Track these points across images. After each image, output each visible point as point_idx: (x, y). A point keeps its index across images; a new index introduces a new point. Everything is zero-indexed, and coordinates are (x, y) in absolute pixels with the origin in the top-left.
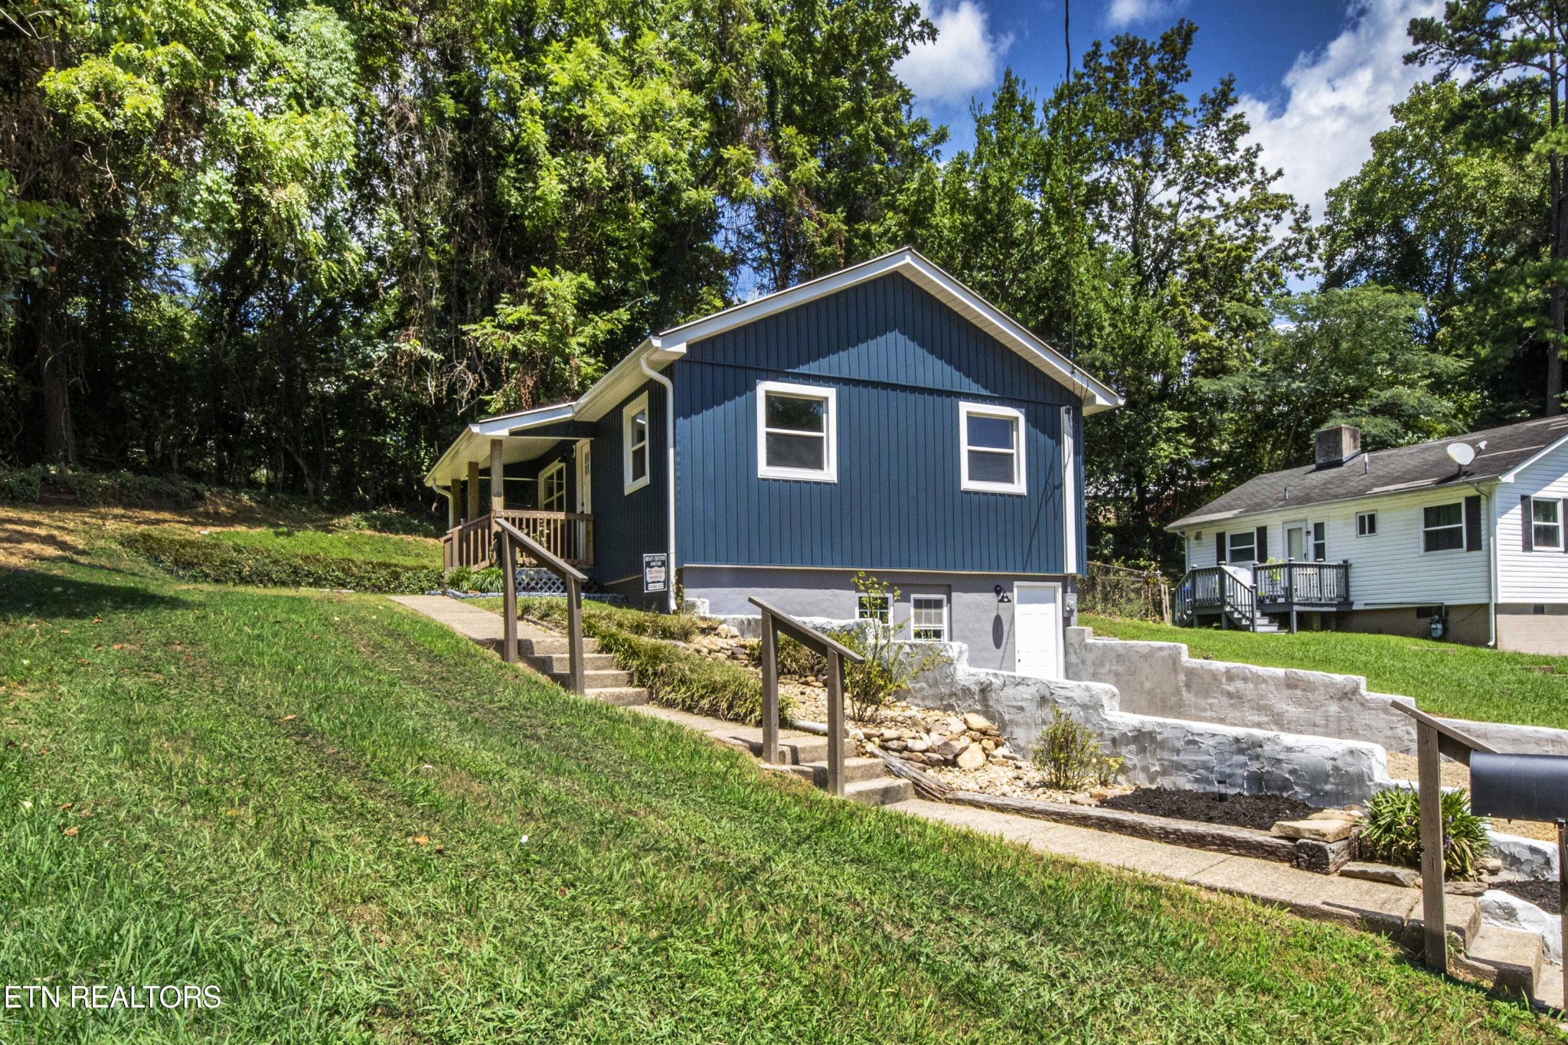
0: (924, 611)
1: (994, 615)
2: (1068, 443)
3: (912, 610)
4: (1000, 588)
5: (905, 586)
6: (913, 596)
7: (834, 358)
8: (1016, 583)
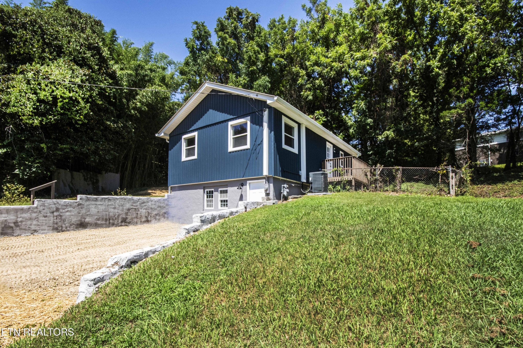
0: (222, 194)
1: (240, 194)
2: (265, 125)
3: (219, 195)
4: (242, 184)
5: (216, 186)
6: (220, 189)
7: (199, 121)
8: (248, 182)
